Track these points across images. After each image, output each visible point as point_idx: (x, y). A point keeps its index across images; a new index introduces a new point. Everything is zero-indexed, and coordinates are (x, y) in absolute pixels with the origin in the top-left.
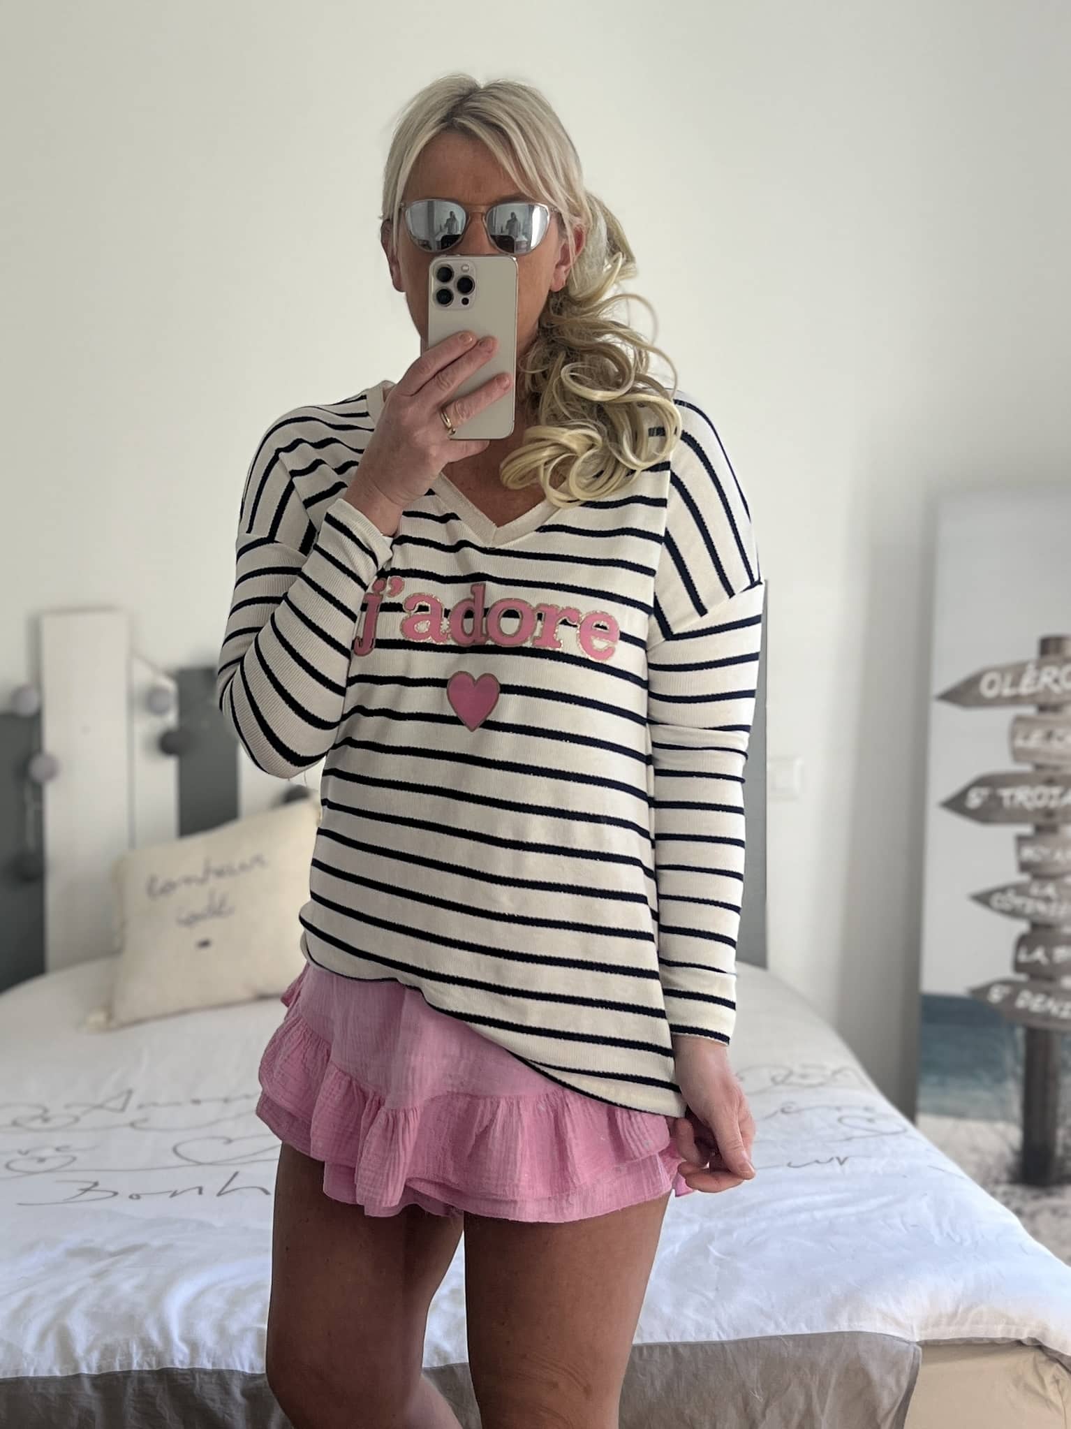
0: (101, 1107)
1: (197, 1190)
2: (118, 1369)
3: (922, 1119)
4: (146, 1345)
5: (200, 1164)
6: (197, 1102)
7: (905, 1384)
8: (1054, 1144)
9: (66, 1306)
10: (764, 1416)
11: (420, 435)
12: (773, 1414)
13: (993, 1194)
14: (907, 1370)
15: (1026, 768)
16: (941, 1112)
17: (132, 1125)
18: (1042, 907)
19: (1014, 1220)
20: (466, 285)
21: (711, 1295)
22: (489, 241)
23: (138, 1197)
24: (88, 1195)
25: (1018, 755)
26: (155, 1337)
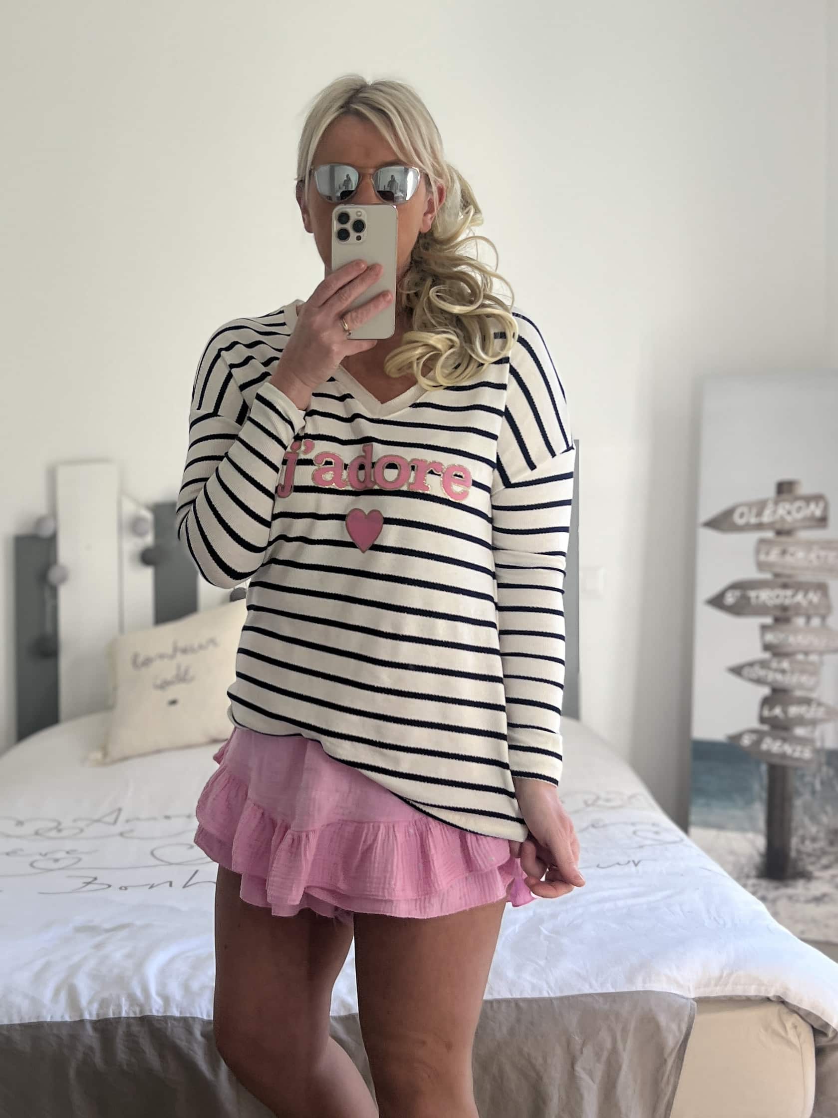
0: (98, 821)
1: (168, 884)
2: (111, 1016)
3: (693, 830)
4: (132, 998)
5: (171, 864)
6: (167, 817)
7: (684, 1030)
8: (789, 849)
9: (74, 970)
10: (582, 1053)
11: (325, 336)
12: (588, 1051)
13: (745, 886)
14: (686, 1019)
15: (768, 576)
16: (707, 825)
17: (121, 834)
18: (779, 677)
19: (761, 907)
20: (359, 226)
21: (542, 963)
22: (376, 195)
23: (126, 888)
24: (90, 887)
25: (761, 566)
26: (138, 993)
